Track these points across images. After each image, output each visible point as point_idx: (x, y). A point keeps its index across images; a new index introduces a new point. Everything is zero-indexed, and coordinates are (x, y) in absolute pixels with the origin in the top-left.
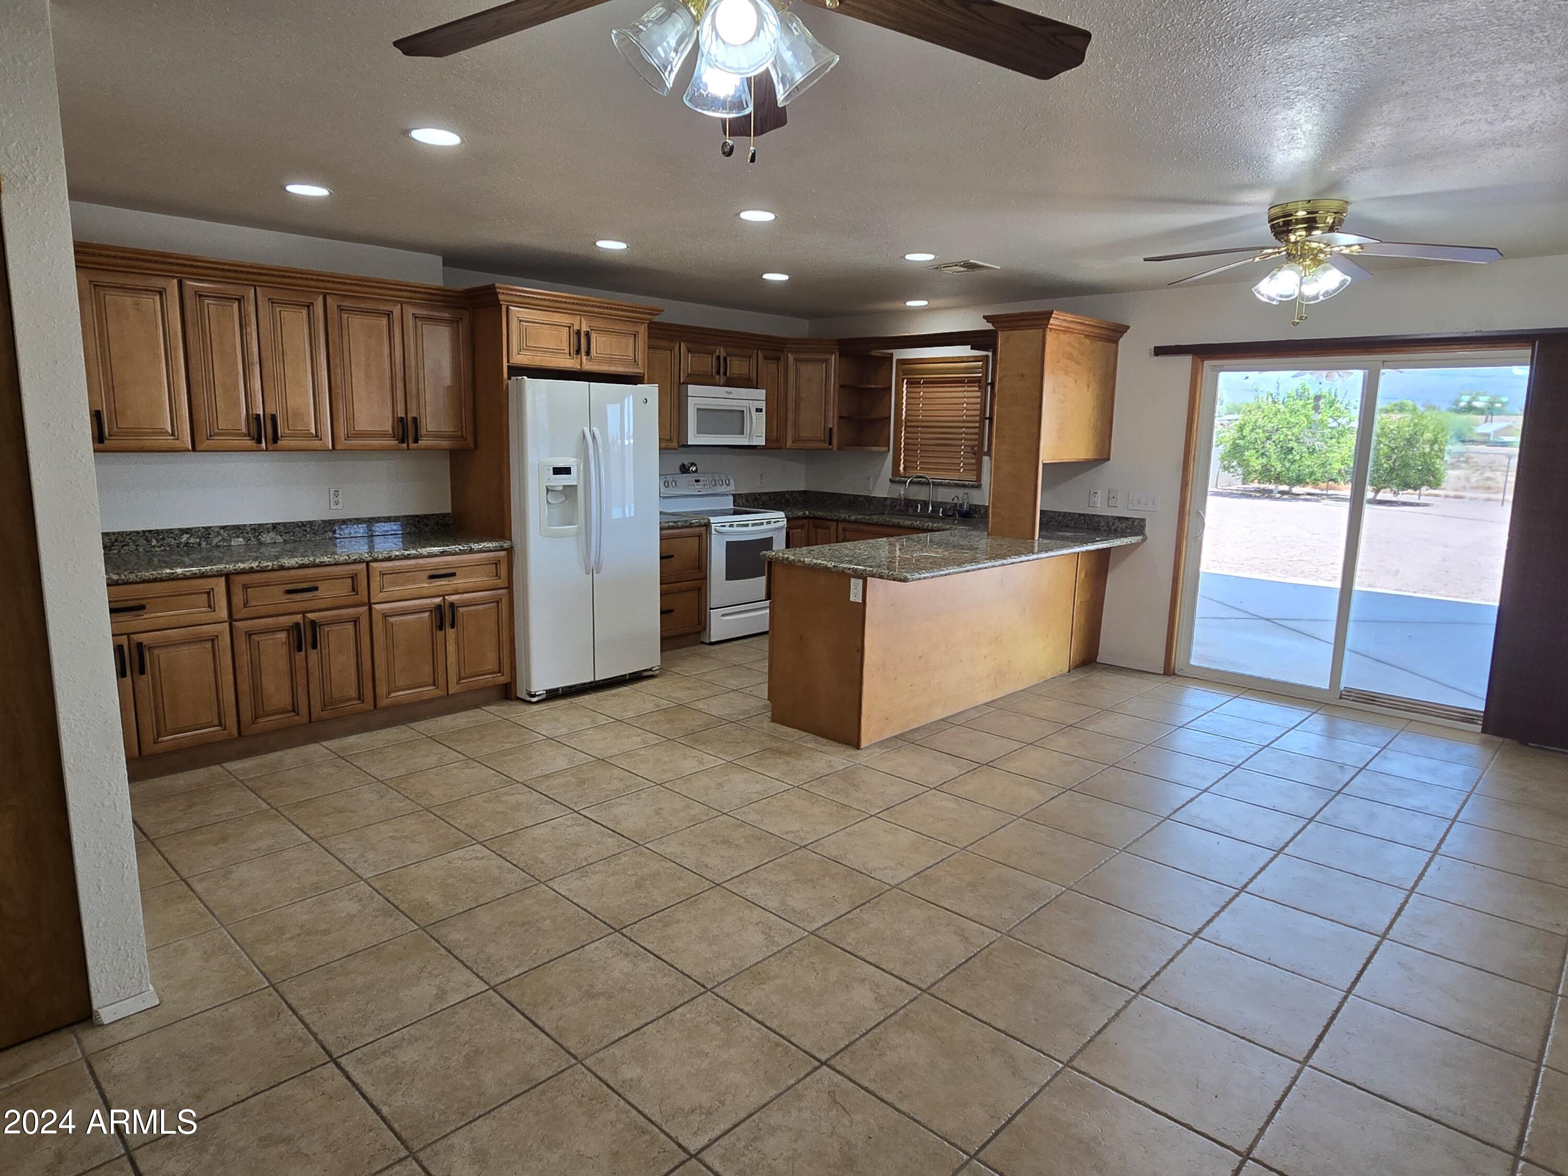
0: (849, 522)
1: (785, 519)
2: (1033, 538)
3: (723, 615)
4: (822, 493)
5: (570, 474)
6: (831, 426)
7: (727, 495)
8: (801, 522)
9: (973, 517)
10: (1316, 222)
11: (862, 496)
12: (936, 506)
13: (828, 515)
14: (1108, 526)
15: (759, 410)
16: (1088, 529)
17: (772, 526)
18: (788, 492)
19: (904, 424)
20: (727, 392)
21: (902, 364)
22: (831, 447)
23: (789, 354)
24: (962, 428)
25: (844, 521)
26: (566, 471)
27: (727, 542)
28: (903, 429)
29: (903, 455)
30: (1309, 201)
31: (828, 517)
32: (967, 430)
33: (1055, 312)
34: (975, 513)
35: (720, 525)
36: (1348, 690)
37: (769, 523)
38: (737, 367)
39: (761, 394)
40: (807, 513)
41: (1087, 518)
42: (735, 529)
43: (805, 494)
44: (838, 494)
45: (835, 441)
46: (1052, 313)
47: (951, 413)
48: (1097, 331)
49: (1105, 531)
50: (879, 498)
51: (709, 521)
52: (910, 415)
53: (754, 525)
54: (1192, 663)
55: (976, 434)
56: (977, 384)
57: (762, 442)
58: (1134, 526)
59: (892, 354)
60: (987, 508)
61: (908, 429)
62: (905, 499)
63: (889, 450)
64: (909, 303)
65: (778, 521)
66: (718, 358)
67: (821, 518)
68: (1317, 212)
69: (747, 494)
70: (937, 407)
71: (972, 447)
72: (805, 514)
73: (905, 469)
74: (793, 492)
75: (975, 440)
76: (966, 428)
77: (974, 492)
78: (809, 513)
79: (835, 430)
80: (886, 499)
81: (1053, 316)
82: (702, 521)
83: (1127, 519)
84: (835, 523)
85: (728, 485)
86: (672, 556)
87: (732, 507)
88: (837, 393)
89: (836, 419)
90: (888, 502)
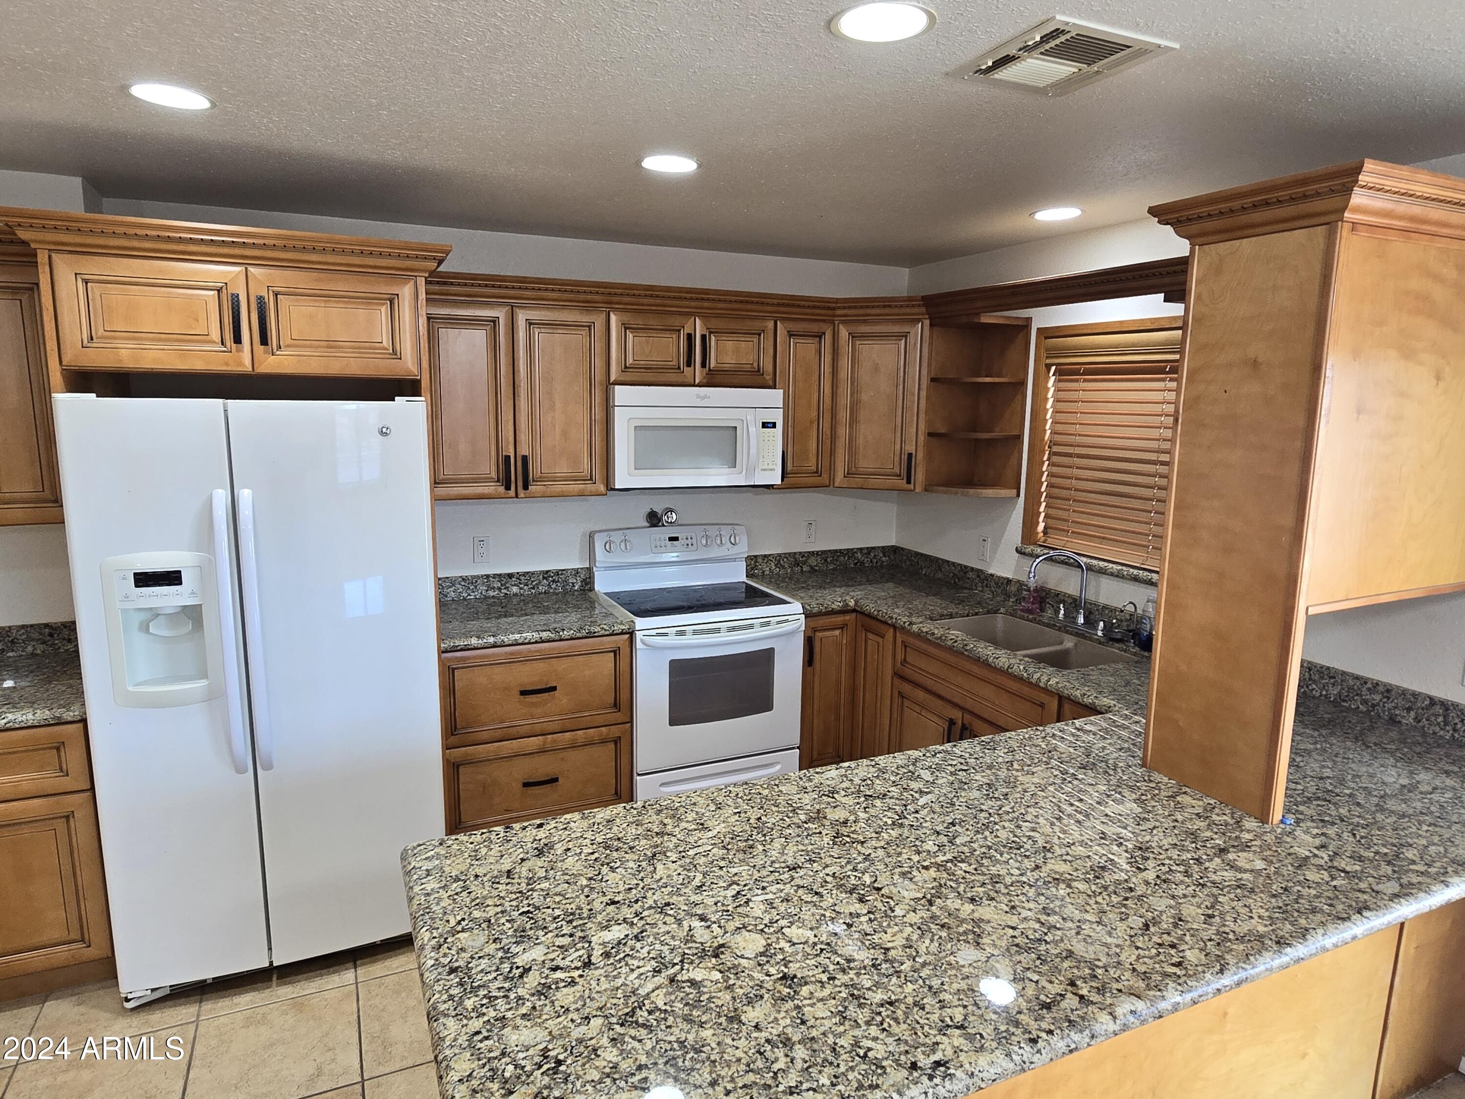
1: (802, 617)
3: (662, 785)
4: (917, 554)
5: (180, 583)
6: (912, 449)
7: (735, 560)
8: (840, 619)
11: (972, 569)
12: (1093, 613)
15: (768, 425)
17: (775, 630)
18: (861, 549)
21: (1049, 336)
22: (911, 486)
23: (841, 326)
25: (903, 630)
26: (172, 578)
27: (673, 663)
28: (1046, 458)
29: (1044, 504)
31: (880, 617)
33: (1368, 169)
35: (654, 633)
37: (765, 624)
38: (730, 352)
39: (774, 396)
40: (853, 602)
42: (689, 638)
43: (895, 552)
44: (938, 559)
45: (917, 476)
50: (999, 577)
51: (633, 625)
52: (1059, 434)
57: (775, 478)
59: (1029, 320)
61: (1055, 459)
62: (1036, 590)
63: (1018, 495)
64: (1040, 217)
65: (787, 621)
66: (690, 338)
67: (871, 616)
69: (779, 555)
72: (847, 605)
73: (1045, 532)
74: (871, 549)
78: (858, 602)
79: (919, 457)
80: (1009, 581)
81: (1363, 181)
84: (891, 631)
85: (734, 544)
86: (554, 689)
87: (743, 578)
88: (923, 394)
89: (921, 438)
90: (1013, 588)
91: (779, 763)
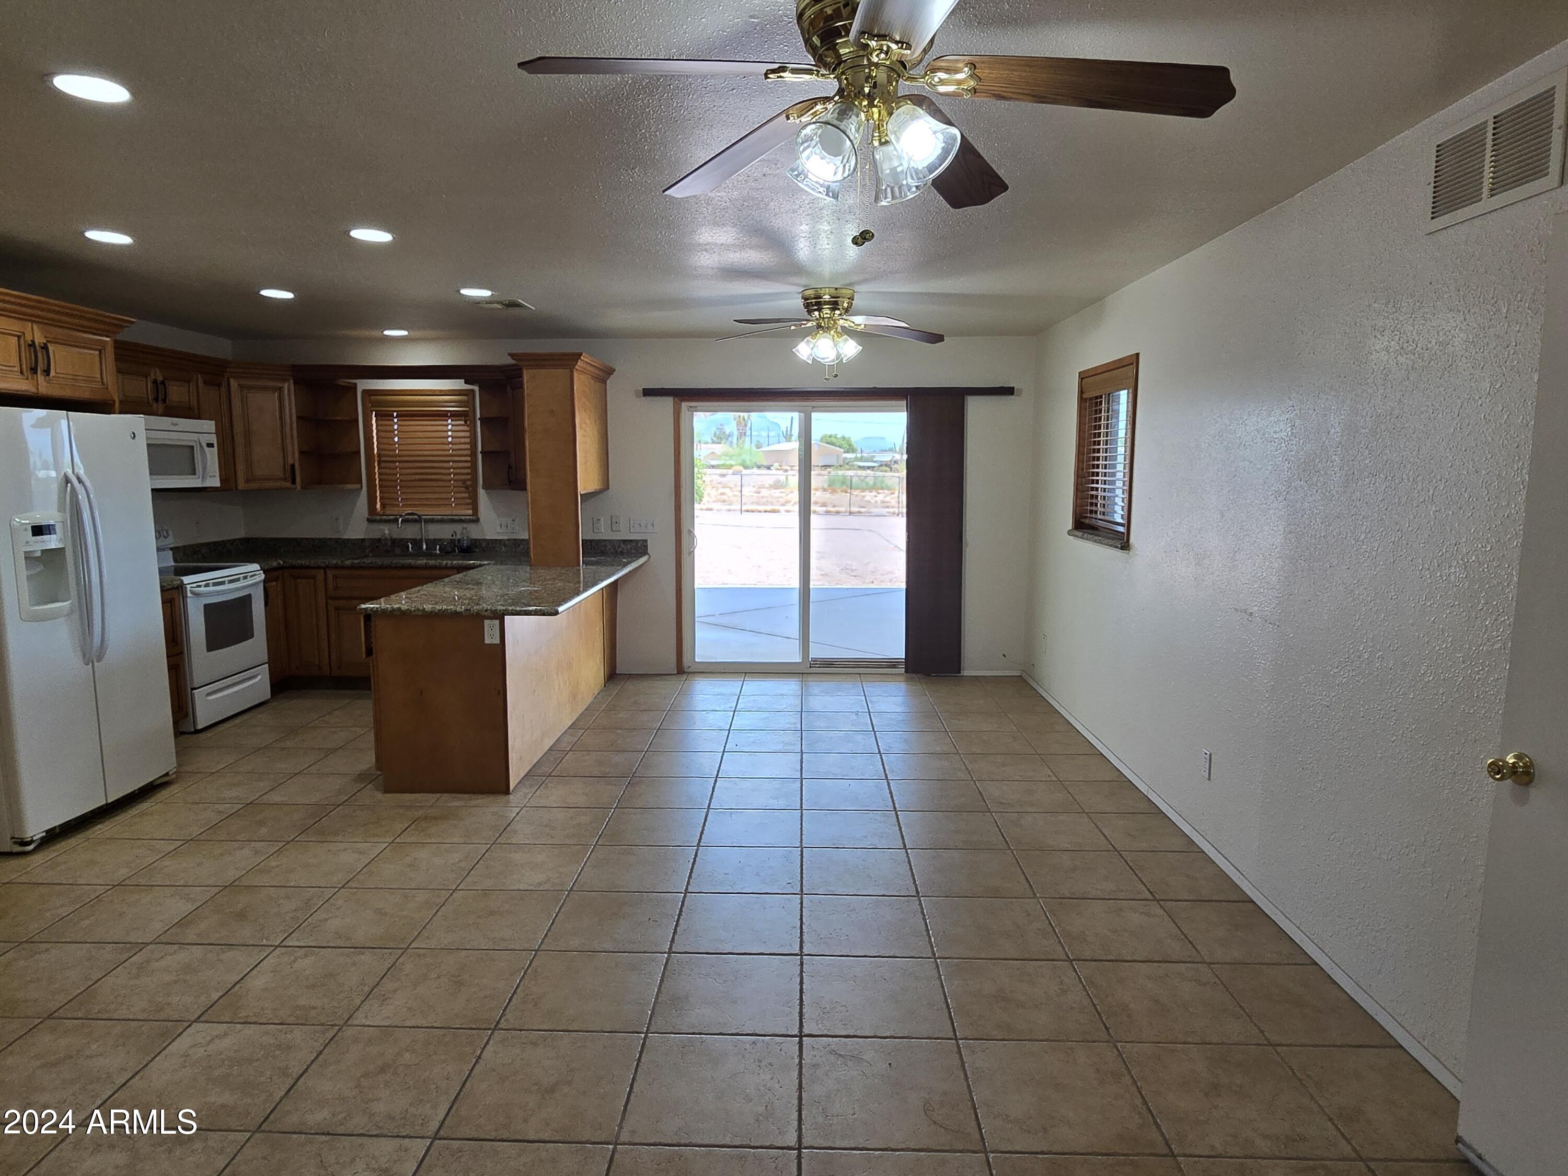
0: (344, 568)
1: (262, 572)
2: (579, 565)
3: (209, 694)
5: (55, 533)
6: (290, 461)
8: (278, 574)
9: (473, 552)
10: (838, 305)
11: (330, 539)
12: (432, 543)
13: (313, 563)
14: (614, 549)
15: (210, 445)
16: (595, 553)
17: (250, 581)
19: (376, 458)
20: (172, 424)
21: (370, 395)
22: (294, 486)
23: (231, 380)
24: (449, 462)
25: (336, 567)
26: (50, 530)
27: (205, 605)
28: (376, 464)
29: (379, 492)
30: (836, 289)
31: (312, 565)
32: (455, 465)
33: (584, 354)
34: (476, 547)
35: (195, 585)
36: (814, 660)
37: (245, 578)
38: (177, 392)
39: (209, 425)
40: (281, 563)
41: (593, 543)
42: (211, 588)
45: (298, 480)
46: (581, 354)
47: (435, 447)
48: (597, 372)
49: (612, 553)
50: (355, 539)
51: (182, 581)
52: (382, 450)
53: (231, 582)
54: (697, 660)
55: (468, 468)
56: (463, 418)
57: (216, 483)
58: (637, 548)
59: (357, 384)
60: (527, 542)
61: (383, 465)
62: (391, 539)
63: (362, 487)
64: (387, 333)
65: (255, 575)
66: (155, 382)
67: (302, 567)
68: (839, 297)
69: (185, 546)
70: (418, 441)
71: (464, 481)
72: (279, 563)
73: (383, 507)
74: (235, 540)
75: (468, 474)
76: (454, 462)
77: (472, 527)
78: (284, 562)
79: (297, 466)
80: (363, 540)
81: (582, 358)
82: (175, 583)
83: (631, 541)
84: (322, 571)
85: (165, 537)
87: (173, 564)
88: (295, 425)
89: (297, 455)
90: (367, 544)
91: (259, 674)
